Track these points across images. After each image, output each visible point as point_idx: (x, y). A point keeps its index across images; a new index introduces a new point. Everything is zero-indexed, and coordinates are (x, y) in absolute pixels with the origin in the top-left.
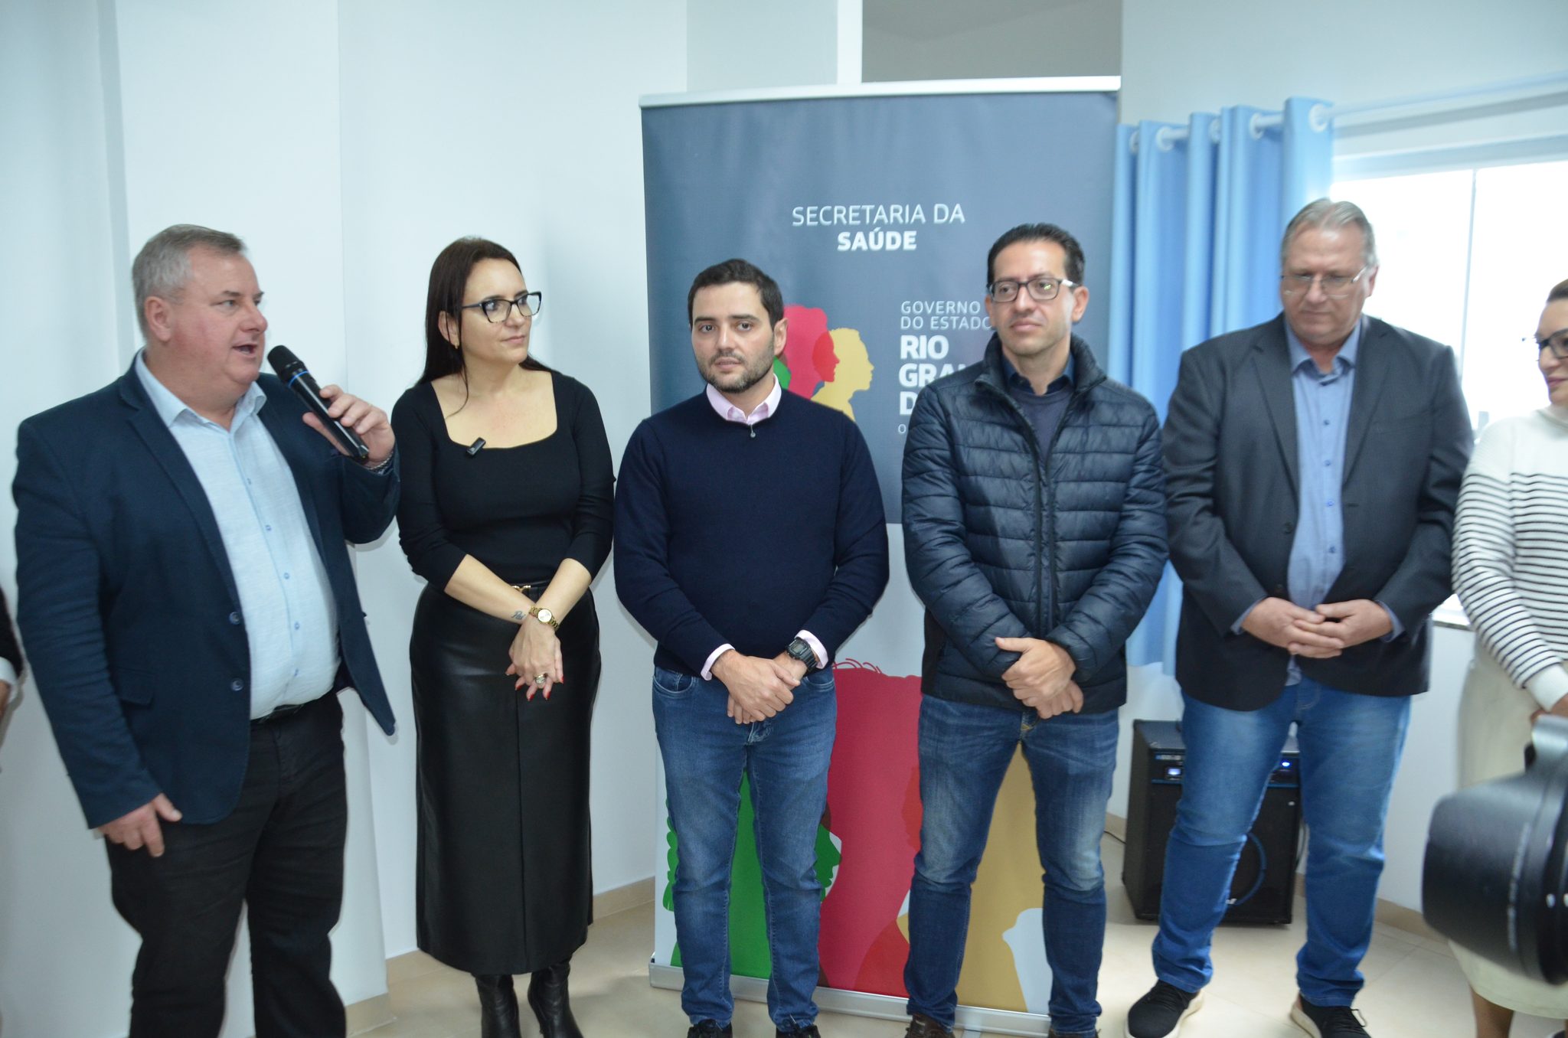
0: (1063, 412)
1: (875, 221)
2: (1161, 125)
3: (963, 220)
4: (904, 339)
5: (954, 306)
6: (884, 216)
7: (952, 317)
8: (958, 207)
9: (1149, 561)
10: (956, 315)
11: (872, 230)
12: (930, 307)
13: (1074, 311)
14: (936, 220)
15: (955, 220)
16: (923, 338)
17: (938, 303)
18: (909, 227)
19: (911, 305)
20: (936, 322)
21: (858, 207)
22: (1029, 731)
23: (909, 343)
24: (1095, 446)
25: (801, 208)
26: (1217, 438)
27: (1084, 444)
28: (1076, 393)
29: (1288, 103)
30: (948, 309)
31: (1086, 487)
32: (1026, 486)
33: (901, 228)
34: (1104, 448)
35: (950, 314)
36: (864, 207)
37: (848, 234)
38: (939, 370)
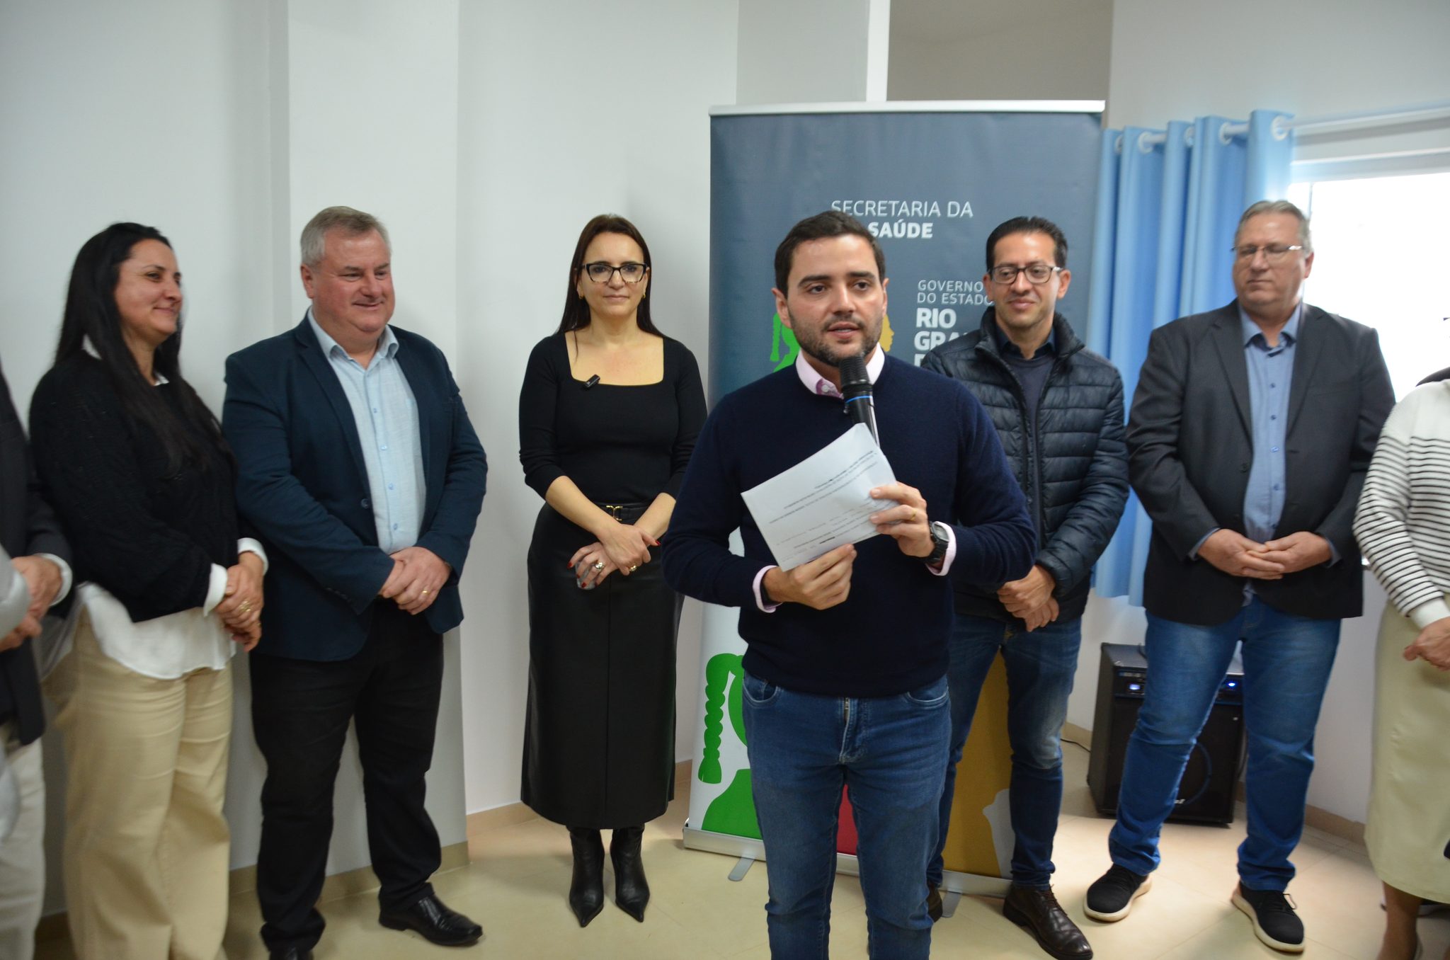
0: (1049, 374)
1: (899, 214)
2: (1143, 130)
3: (971, 215)
4: (920, 311)
5: (961, 285)
6: (907, 210)
7: (960, 294)
8: (967, 204)
9: (1115, 500)
10: (963, 292)
11: (897, 221)
12: (942, 285)
13: (1059, 291)
14: (949, 215)
15: (964, 214)
16: (935, 311)
17: (949, 282)
18: (927, 220)
19: (926, 283)
20: (947, 298)
21: (885, 202)
22: (1010, 637)
23: (924, 315)
24: (1075, 402)
25: (838, 202)
26: (1182, 399)
27: (1066, 400)
28: (1058, 360)
29: (1253, 115)
30: (957, 287)
31: (1067, 436)
32: (1016, 436)
33: (920, 220)
34: (1082, 404)
35: (958, 292)
36: (890, 202)
37: (876, 224)
38: (948, 336)
